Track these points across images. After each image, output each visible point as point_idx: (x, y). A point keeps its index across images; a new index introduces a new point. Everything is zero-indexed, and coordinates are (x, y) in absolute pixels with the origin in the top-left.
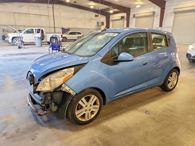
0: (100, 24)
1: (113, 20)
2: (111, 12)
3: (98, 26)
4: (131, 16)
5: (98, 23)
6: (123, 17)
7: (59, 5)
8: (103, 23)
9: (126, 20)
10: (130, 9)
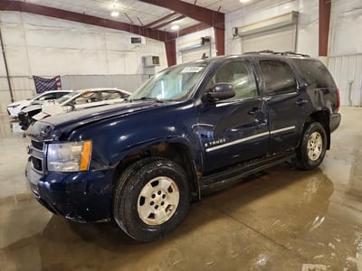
0: (150, 62)
1: (183, 51)
2: (175, 27)
3: (145, 67)
4: (229, 33)
5: (144, 59)
6: (205, 40)
7: (18, 12)
8: (156, 60)
9: (214, 46)
10: (223, 15)
